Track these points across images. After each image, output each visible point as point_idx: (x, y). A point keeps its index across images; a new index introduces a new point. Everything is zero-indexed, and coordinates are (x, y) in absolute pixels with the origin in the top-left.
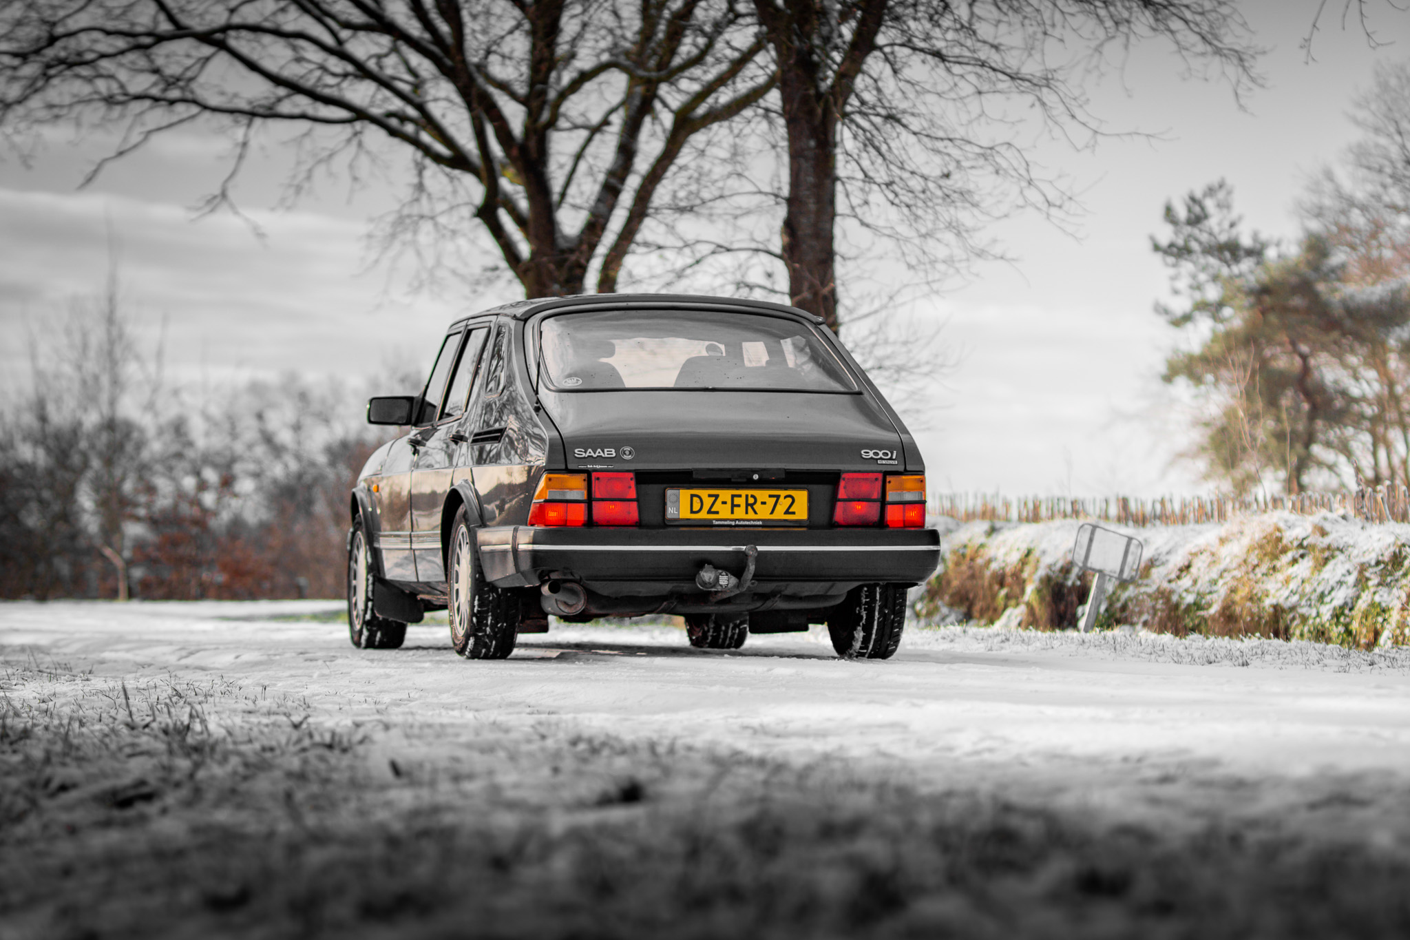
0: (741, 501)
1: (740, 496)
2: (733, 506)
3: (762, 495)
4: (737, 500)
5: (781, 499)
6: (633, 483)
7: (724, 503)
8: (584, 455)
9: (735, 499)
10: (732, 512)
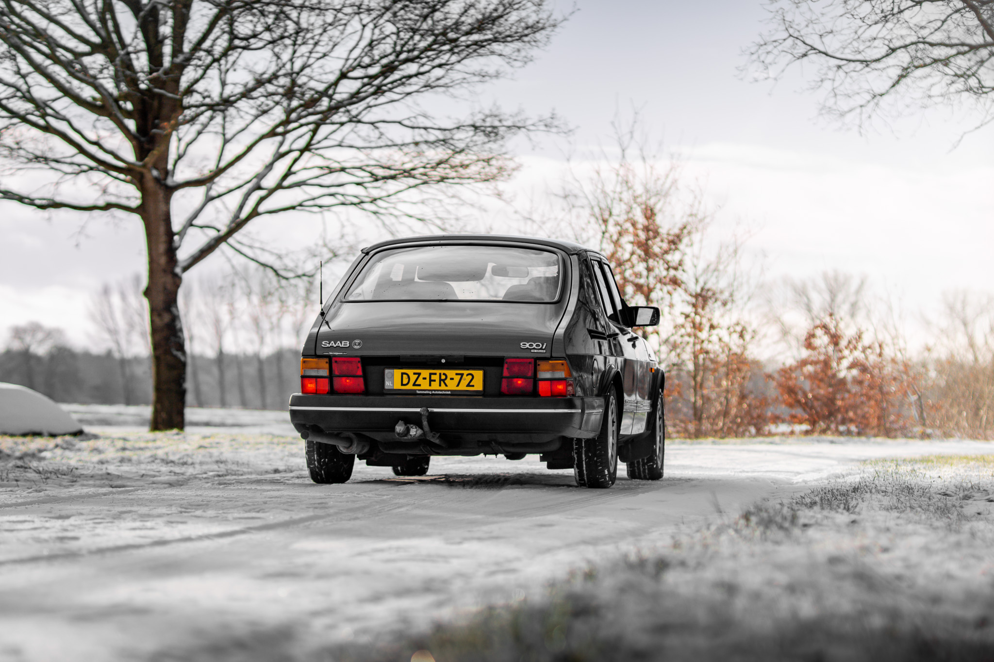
0: (436, 377)
1: (435, 374)
2: (431, 381)
3: (451, 373)
4: (433, 377)
5: (465, 376)
6: (360, 365)
7: (424, 379)
8: (328, 345)
9: (432, 376)
10: (430, 385)
